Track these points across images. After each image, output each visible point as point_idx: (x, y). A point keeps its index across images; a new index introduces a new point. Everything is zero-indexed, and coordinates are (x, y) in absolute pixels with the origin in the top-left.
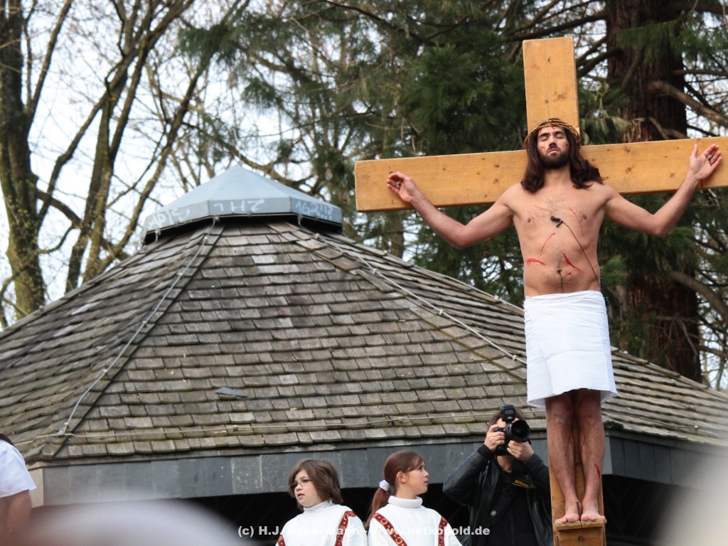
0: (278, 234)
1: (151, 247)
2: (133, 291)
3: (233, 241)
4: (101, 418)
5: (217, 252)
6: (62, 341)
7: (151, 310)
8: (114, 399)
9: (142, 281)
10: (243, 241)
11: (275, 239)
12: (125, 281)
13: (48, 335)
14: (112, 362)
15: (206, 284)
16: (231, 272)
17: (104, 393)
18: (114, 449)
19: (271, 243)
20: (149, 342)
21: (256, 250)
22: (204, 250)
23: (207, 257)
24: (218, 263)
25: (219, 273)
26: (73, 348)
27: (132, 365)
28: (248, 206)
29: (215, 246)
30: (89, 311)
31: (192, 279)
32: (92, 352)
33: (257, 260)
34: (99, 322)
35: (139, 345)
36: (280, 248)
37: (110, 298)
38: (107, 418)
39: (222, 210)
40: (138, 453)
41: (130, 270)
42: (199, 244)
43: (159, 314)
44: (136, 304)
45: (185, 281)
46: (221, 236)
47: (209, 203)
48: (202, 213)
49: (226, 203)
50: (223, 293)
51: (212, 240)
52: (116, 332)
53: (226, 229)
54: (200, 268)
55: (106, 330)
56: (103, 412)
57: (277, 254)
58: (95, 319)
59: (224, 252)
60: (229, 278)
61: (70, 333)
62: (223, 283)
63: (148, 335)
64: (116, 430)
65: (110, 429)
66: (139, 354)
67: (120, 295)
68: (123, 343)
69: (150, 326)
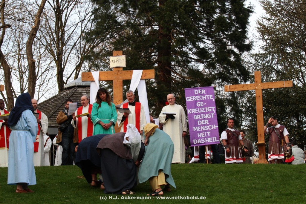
0: (87, 89)
1: (65, 90)
2: (60, 98)
3: (79, 90)
4: (51, 120)
5: (76, 92)
6: (47, 106)
7: (63, 101)
8: (54, 117)
9: (62, 96)
10: (81, 90)
11: (87, 90)
12: (60, 96)
13: (45, 105)
14: (54, 110)
15: (73, 97)
16: (78, 95)
17: (52, 115)
18: (52, 125)
19: (86, 90)
20: (61, 107)
21: (83, 92)
22: (74, 91)
23: (74, 93)
24: (76, 94)
25: (76, 95)
26: (49, 107)
27: (58, 111)
28: (82, 84)
29: (76, 91)
30: (53, 101)
31: (71, 96)
32: (51, 108)
33: (83, 93)
34: (54, 103)
35: (59, 107)
36: (87, 91)
37: (57, 99)
38: (52, 120)
39: (78, 84)
40: (56, 126)
41: (61, 94)
42: (73, 90)
43: (64, 102)
44: (61, 100)
45: (70, 96)
46: (77, 89)
47: (76, 83)
48: (74, 85)
49: (79, 83)
50: (76, 99)
51: (75, 90)
52: (56, 105)
53: (78, 88)
54: (73, 94)
55: (55, 104)
56: (51, 119)
57: (87, 92)
58: (53, 103)
59: (77, 92)
60: (78, 96)
61: (49, 105)
62: (76, 97)
63: (62, 106)
64: (53, 122)
65: (52, 122)
66: (59, 109)
67: (58, 99)
68: (57, 107)
69: (62, 104)
